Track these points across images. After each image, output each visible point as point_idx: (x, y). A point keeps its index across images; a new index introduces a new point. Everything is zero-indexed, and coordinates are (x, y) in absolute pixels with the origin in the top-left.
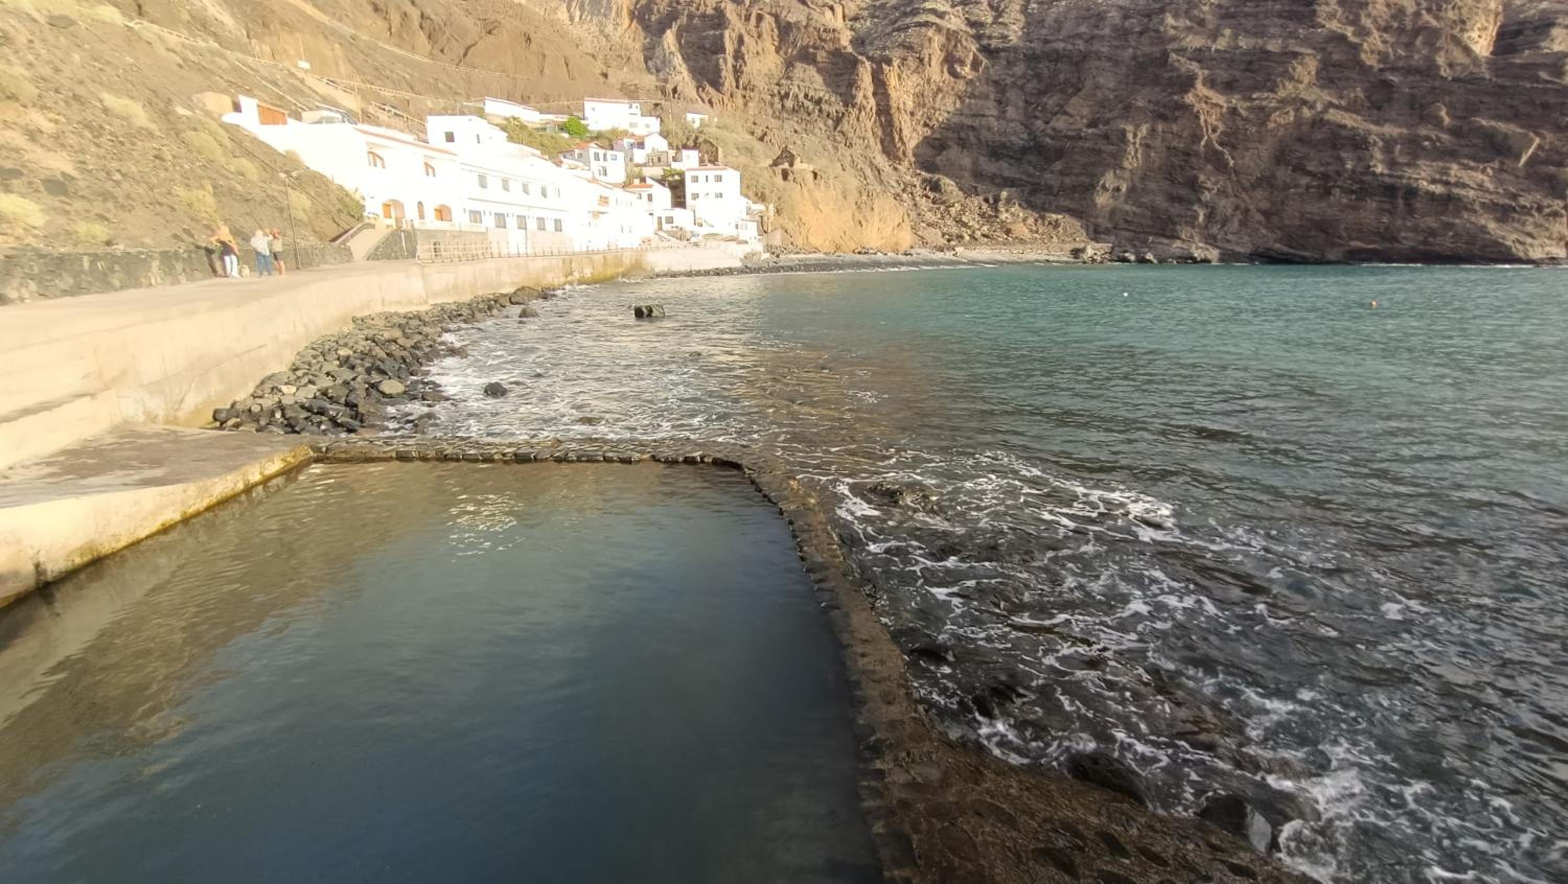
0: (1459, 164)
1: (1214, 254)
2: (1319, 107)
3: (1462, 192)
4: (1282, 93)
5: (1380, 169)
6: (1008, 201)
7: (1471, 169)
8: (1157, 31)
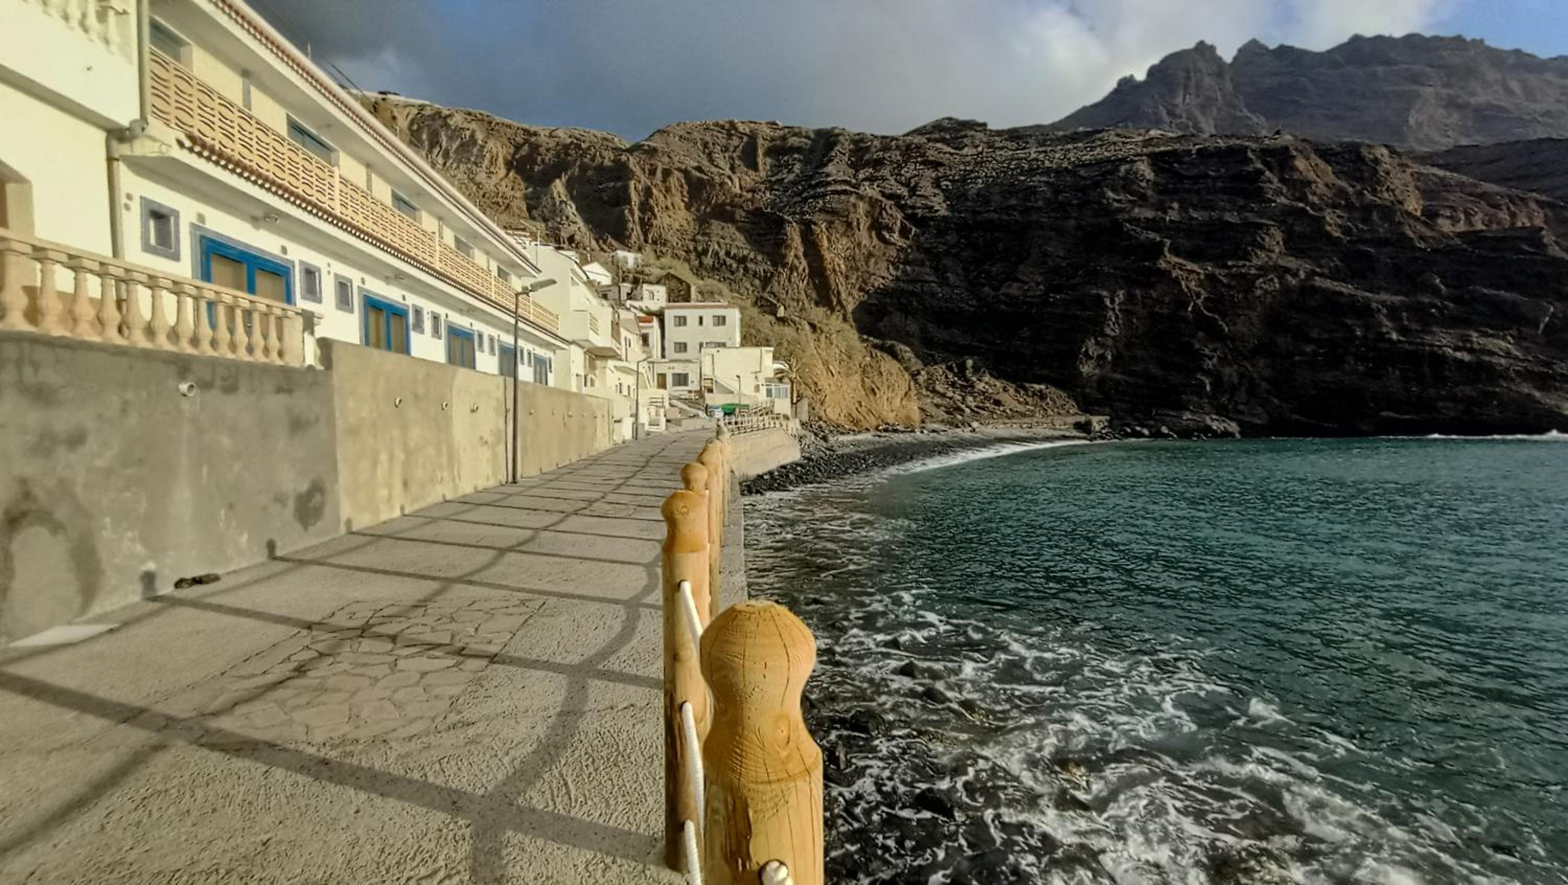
0: (1476, 331)
1: (1233, 427)
2: (1302, 275)
3: (1494, 360)
4: (1255, 261)
5: (1394, 336)
6: (976, 370)
7: (1491, 336)
8: (1100, 203)
